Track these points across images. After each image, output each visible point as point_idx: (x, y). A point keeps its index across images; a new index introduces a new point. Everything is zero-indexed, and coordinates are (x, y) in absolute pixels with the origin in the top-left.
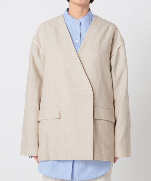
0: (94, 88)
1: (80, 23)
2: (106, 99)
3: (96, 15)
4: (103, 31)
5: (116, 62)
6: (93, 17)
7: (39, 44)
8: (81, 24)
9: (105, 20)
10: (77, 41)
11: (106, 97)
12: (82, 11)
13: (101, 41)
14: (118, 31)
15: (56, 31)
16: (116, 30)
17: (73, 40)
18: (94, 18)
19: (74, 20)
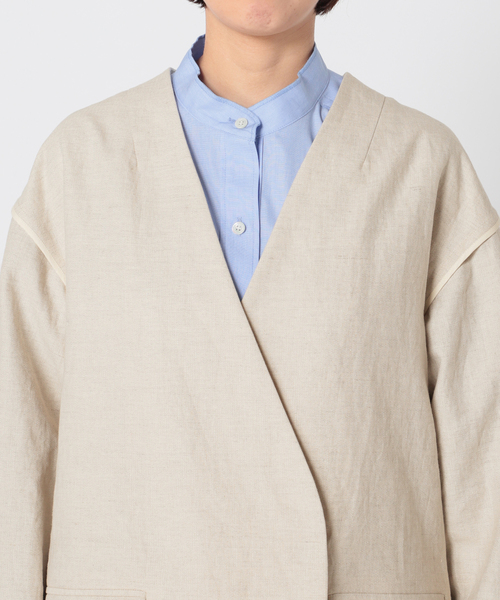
0: (330, 497)
1: (259, 128)
2: (401, 549)
3: (348, 75)
4: (381, 169)
5: (460, 335)
6: (331, 88)
7: (46, 232)
8: (264, 131)
9: (394, 103)
10: (238, 226)
11: (401, 540)
12: (274, 63)
13: (371, 231)
14: (464, 162)
15: (132, 168)
16: (452, 161)
17: (222, 223)
18: (334, 96)
19: (228, 109)
